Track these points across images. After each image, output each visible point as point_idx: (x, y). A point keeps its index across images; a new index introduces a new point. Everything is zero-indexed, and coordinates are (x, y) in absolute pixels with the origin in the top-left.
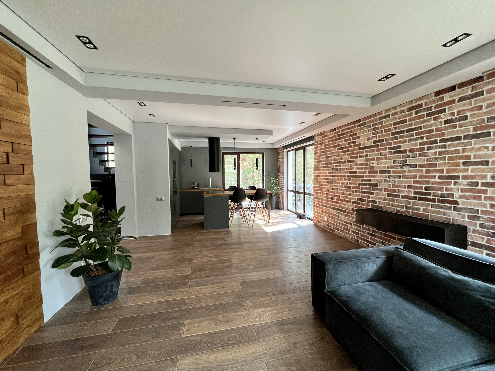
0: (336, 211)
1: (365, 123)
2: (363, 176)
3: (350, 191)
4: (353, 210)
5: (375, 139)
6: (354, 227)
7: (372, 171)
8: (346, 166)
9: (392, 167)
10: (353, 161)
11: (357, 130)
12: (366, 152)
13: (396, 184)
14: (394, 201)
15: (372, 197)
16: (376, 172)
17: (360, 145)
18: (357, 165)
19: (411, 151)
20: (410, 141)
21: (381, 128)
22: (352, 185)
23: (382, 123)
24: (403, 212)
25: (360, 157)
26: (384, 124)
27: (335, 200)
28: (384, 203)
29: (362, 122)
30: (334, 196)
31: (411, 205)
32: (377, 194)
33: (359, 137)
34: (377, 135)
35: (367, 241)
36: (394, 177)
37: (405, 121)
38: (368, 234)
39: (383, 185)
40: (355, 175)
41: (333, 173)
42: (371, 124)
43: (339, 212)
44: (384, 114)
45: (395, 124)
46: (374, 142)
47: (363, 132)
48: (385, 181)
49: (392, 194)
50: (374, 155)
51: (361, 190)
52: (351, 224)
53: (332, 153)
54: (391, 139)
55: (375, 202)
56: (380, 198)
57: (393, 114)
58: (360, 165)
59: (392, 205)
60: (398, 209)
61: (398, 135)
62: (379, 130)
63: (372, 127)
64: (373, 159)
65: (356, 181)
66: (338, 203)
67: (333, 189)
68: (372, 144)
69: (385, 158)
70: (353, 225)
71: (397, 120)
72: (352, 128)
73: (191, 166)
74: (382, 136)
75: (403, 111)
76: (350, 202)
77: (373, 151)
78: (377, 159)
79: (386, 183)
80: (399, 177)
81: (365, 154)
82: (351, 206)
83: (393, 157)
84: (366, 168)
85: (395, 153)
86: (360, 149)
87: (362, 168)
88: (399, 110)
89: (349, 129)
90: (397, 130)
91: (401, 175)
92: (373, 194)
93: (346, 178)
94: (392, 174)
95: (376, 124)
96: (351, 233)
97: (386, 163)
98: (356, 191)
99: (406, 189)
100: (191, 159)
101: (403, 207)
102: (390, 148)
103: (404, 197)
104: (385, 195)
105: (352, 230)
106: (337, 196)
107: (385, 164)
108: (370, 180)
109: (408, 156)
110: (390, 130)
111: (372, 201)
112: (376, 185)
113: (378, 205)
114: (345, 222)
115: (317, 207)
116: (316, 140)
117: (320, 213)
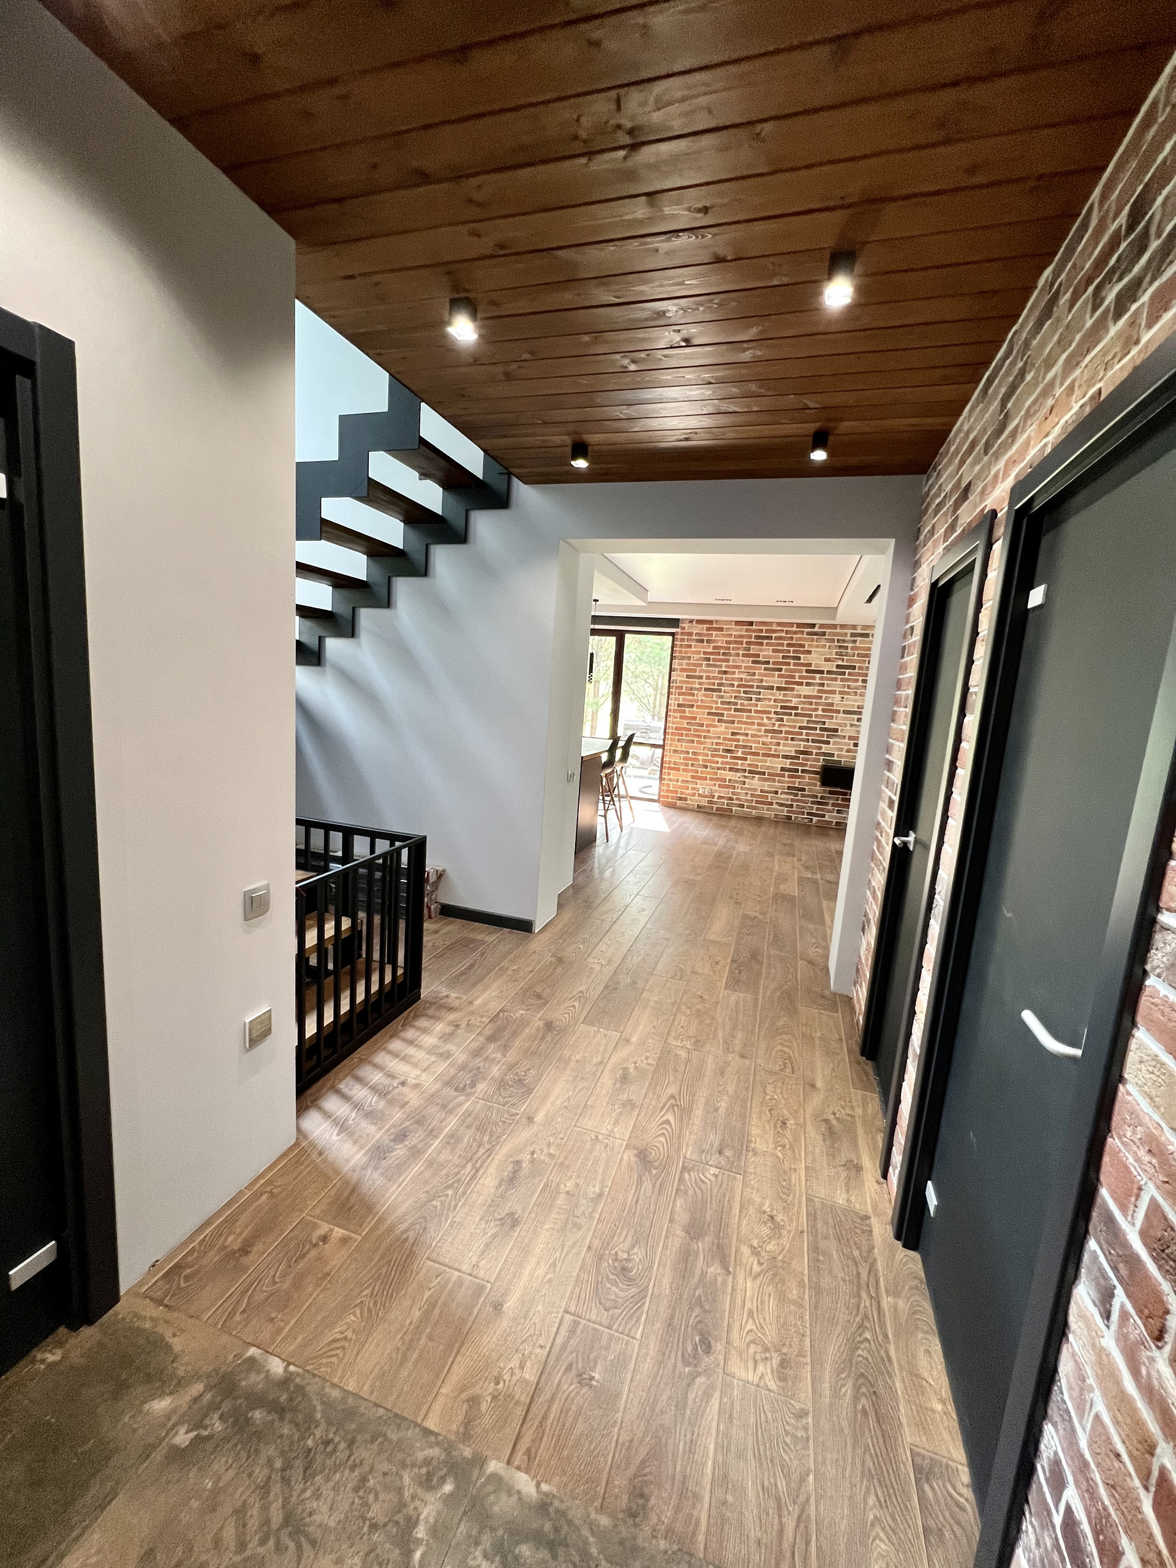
0: (738, 774)
1: (824, 634)
2: (810, 716)
3: (781, 738)
4: (783, 769)
5: (840, 663)
6: (783, 796)
7: (830, 709)
8: (773, 695)
10: (793, 689)
11: (806, 639)
12: (821, 678)
15: (825, 748)
16: (838, 712)
17: (810, 665)
18: (799, 696)
21: (853, 648)
22: (784, 729)
23: (855, 642)
25: (808, 684)
26: (858, 644)
27: (739, 754)
29: (816, 629)
30: (736, 746)
32: (835, 743)
33: (809, 652)
34: (845, 658)
35: (808, 814)
38: (813, 803)
40: (793, 712)
41: (736, 704)
42: (836, 638)
43: (746, 774)
44: (859, 631)
46: (838, 666)
47: (817, 646)
50: (837, 685)
51: (804, 737)
52: (776, 793)
53: (739, 667)
55: (832, 755)
56: (841, 750)
58: (805, 697)
63: (836, 644)
64: (834, 692)
65: (791, 723)
66: (746, 759)
67: (733, 734)
68: (835, 669)
69: (856, 693)
70: (782, 793)
72: (796, 633)
76: (778, 756)
77: (836, 679)
78: (841, 693)
79: (854, 728)
81: (818, 681)
82: (778, 764)
84: (816, 704)
86: (807, 671)
87: (811, 703)
89: (787, 633)
92: (828, 743)
93: (772, 715)
95: (844, 641)
96: (775, 806)
97: (855, 701)
98: (792, 739)
104: (849, 745)
105: (777, 803)
106: (744, 747)
108: (824, 723)
111: (825, 754)
112: (836, 730)
113: (835, 758)
114: (762, 791)
115: (678, 769)
116: (684, 628)
117: (687, 781)
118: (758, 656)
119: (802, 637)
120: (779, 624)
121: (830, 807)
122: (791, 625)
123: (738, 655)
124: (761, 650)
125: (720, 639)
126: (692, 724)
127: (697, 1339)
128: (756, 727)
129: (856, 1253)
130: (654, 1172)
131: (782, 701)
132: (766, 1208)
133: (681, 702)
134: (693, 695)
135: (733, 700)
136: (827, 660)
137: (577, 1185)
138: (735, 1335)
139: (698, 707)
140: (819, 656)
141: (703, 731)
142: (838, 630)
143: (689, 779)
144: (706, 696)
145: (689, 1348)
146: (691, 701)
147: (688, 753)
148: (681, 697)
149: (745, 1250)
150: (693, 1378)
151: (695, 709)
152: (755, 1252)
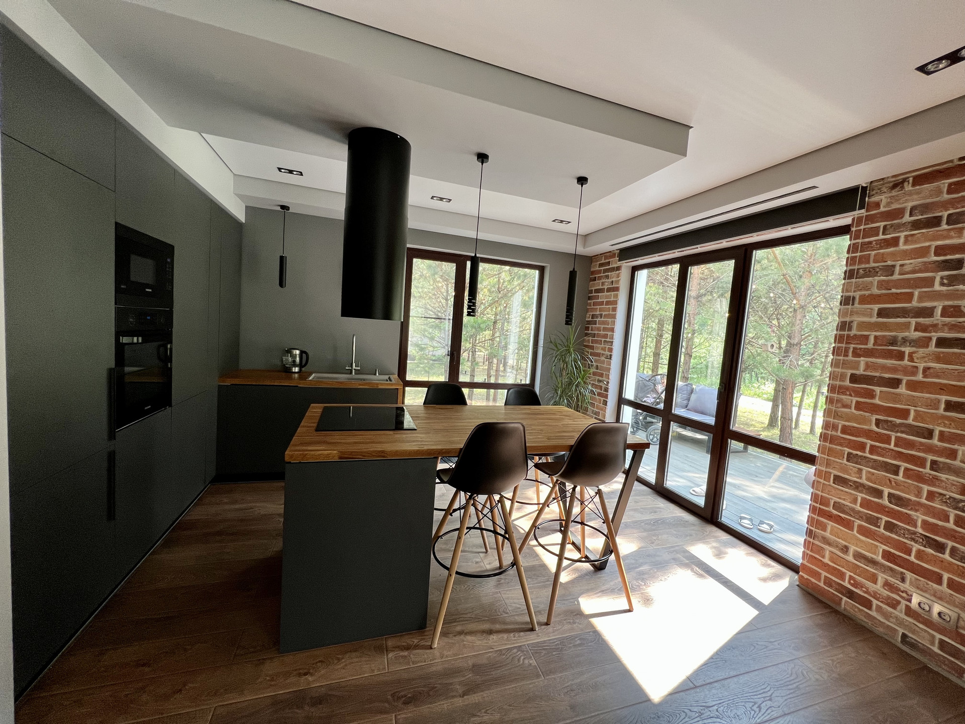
73: (282, 284)
100: (282, 258)
115: (848, 525)
116: (877, 205)
117: (873, 562)
133: (861, 371)
143: (879, 558)
146: (894, 370)
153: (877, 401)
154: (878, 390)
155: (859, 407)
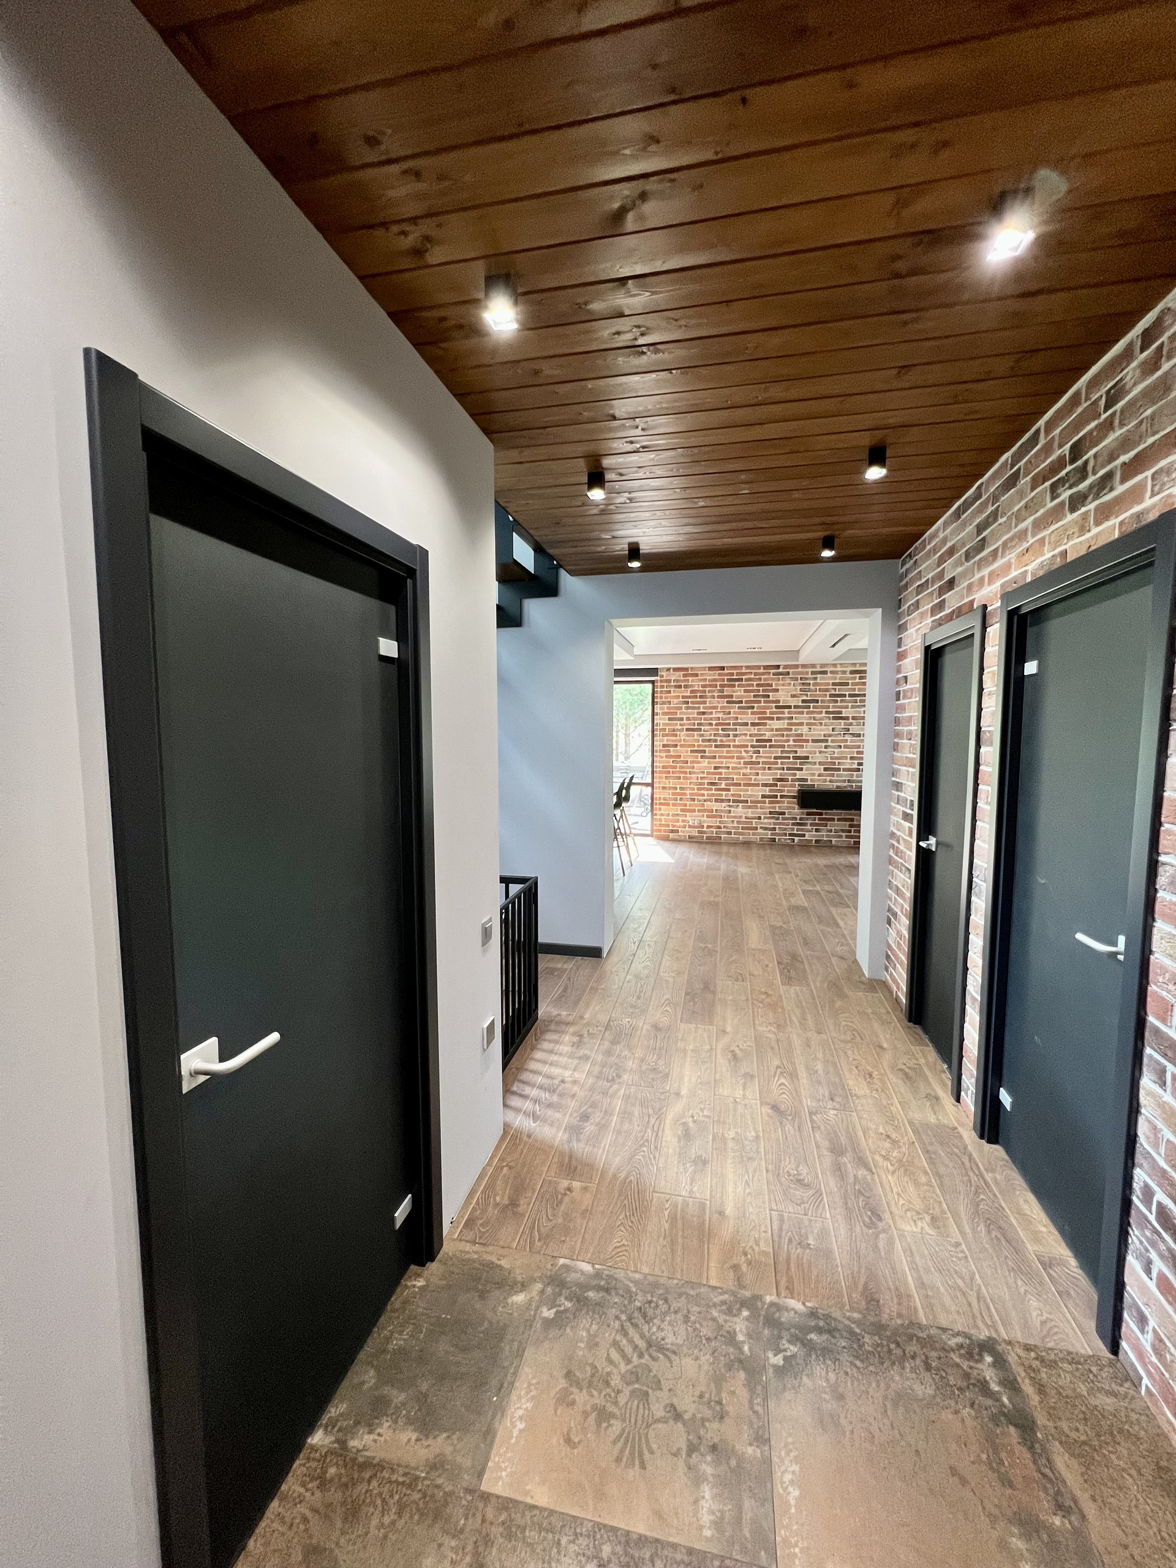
0: (724, 804)
1: (788, 673)
2: (784, 746)
3: (758, 769)
4: (763, 796)
5: (805, 698)
6: (766, 821)
7: (800, 740)
8: (748, 730)
9: (830, 736)
10: (765, 724)
11: (773, 679)
12: (789, 713)
13: (836, 755)
14: (833, 775)
15: (799, 775)
16: (807, 741)
17: (779, 701)
18: (772, 730)
19: (853, 718)
20: (853, 707)
21: (814, 685)
22: (761, 760)
23: (816, 679)
24: (845, 787)
25: (778, 719)
26: (818, 681)
27: (723, 786)
28: (819, 780)
29: (781, 670)
30: (720, 779)
31: (855, 778)
32: (807, 769)
33: (777, 690)
34: (809, 693)
35: (790, 835)
36: (833, 747)
37: (847, 684)
38: (793, 824)
39: (818, 758)
40: (768, 744)
41: (716, 741)
42: (799, 677)
43: (731, 804)
44: (818, 669)
45: (834, 684)
46: (803, 701)
47: (783, 685)
48: (820, 752)
49: (830, 768)
50: (804, 718)
51: (779, 766)
52: (760, 818)
53: (715, 708)
54: (829, 701)
55: (806, 780)
56: (814, 775)
57: (832, 672)
58: (777, 730)
59: (831, 781)
60: (839, 784)
61: (839, 699)
62: (811, 687)
63: (800, 681)
64: (802, 724)
65: (767, 754)
66: (729, 790)
67: (715, 768)
68: (800, 704)
69: (821, 724)
70: (765, 818)
71: (838, 681)
72: (763, 674)
74: (816, 696)
75: (844, 672)
76: (758, 785)
77: (802, 713)
78: (808, 724)
79: (822, 755)
80: (840, 747)
81: (787, 715)
82: (759, 792)
83: (832, 724)
84: (788, 735)
85: (834, 718)
86: (777, 707)
87: (783, 735)
88: (839, 669)
89: (755, 674)
90: (837, 693)
91: (842, 744)
92: (801, 769)
93: (749, 749)
94: (829, 744)
95: (806, 679)
96: (760, 831)
97: (822, 730)
98: (769, 769)
99: (849, 761)
101: (844, 781)
102: (827, 712)
103: (844, 770)
104: (820, 769)
105: (761, 828)
106: (727, 779)
107: (819, 732)
108: (796, 752)
109: (851, 724)
110: (827, 690)
111: (799, 780)
112: (807, 758)
113: (809, 783)
114: (746, 818)
115: (668, 805)
116: (662, 676)
117: (678, 815)
118: (732, 696)
119: (769, 677)
120: (748, 667)
121: (809, 827)
122: (759, 667)
123: (713, 697)
124: (733, 692)
125: (696, 684)
126: (677, 762)
127: (869, 1213)
128: (735, 760)
129: (956, 1150)
130: (790, 1118)
131: (756, 735)
132: (881, 1130)
133: (665, 743)
134: (676, 735)
135: (712, 737)
136: (793, 696)
137: (737, 1133)
138: (894, 1208)
139: (682, 746)
140: (785, 692)
141: (688, 768)
142: (800, 670)
143: (679, 813)
144: (687, 735)
145: (867, 1219)
146: (673, 741)
147: (676, 788)
148: (665, 738)
149: (878, 1158)
150: (877, 1236)
151: (678, 748)
152: (886, 1158)
153: (672, 753)
154: (671, 749)
155: (666, 756)
